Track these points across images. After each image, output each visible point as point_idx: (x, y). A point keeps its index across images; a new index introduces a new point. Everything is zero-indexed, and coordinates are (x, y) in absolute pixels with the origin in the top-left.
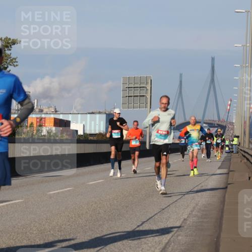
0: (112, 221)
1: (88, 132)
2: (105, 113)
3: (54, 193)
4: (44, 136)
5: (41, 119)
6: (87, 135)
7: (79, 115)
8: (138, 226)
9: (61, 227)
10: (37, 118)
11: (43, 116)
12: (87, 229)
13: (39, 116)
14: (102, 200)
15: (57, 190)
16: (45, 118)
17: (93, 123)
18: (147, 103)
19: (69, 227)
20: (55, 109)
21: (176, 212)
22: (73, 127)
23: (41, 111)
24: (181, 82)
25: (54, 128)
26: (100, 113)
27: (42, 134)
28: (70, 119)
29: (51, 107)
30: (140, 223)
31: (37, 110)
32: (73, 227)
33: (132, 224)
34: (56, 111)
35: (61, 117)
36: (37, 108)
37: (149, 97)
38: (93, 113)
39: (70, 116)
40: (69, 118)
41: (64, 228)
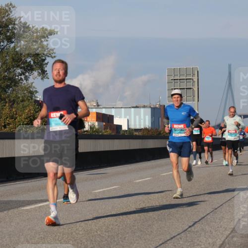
0: (161, 221)
1: (132, 127)
2: (150, 107)
3: (100, 192)
4: (86, 131)
6: (132, 130)
7: (123, 109)
8: (190, 227)
9: (108, 227)
12: (135, 229)
14: (150, 199)
15: (103, 188)
17: (137, 117)
18: (194, 96)
19: (116, 227)
20: (98, 103)
21: (230, 212)
22: (117, 121)
24: (230, 73)
25: (96, 124)
26: (144, 107)
27: (85, 130)
28: (113, 114)
29: (93, 101)
30: (192, 223)
32: (121, 228)
33: (183, 224)
34: (98, 106)
35: (104, 111)
37: (196, 89)
38: (137, 107)
39: (113, 110)
40: (112, 112)
41: (112, 229)
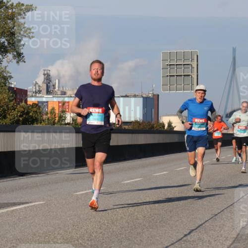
2: (142, 97)
3: (82, 194)
5: (64, 103)
8: (186, 235)
10: (59, 102)
11: (66, 99)
13: (61, 99)
15: (86, 190)
16: (68, 102)
17: (127, 108)
18: (192, 84)
21: (231, 218)
23: (64, 93)
24: (234, 58)
26: (135, 96)
31: (59, 93)
36: (59, 90)
37: (195, 76)
38: (126, 96)
